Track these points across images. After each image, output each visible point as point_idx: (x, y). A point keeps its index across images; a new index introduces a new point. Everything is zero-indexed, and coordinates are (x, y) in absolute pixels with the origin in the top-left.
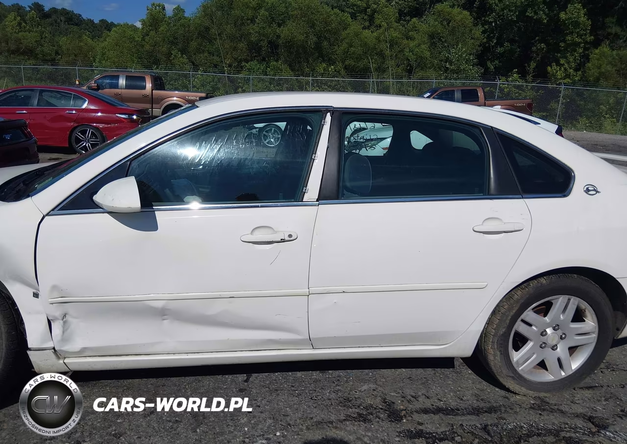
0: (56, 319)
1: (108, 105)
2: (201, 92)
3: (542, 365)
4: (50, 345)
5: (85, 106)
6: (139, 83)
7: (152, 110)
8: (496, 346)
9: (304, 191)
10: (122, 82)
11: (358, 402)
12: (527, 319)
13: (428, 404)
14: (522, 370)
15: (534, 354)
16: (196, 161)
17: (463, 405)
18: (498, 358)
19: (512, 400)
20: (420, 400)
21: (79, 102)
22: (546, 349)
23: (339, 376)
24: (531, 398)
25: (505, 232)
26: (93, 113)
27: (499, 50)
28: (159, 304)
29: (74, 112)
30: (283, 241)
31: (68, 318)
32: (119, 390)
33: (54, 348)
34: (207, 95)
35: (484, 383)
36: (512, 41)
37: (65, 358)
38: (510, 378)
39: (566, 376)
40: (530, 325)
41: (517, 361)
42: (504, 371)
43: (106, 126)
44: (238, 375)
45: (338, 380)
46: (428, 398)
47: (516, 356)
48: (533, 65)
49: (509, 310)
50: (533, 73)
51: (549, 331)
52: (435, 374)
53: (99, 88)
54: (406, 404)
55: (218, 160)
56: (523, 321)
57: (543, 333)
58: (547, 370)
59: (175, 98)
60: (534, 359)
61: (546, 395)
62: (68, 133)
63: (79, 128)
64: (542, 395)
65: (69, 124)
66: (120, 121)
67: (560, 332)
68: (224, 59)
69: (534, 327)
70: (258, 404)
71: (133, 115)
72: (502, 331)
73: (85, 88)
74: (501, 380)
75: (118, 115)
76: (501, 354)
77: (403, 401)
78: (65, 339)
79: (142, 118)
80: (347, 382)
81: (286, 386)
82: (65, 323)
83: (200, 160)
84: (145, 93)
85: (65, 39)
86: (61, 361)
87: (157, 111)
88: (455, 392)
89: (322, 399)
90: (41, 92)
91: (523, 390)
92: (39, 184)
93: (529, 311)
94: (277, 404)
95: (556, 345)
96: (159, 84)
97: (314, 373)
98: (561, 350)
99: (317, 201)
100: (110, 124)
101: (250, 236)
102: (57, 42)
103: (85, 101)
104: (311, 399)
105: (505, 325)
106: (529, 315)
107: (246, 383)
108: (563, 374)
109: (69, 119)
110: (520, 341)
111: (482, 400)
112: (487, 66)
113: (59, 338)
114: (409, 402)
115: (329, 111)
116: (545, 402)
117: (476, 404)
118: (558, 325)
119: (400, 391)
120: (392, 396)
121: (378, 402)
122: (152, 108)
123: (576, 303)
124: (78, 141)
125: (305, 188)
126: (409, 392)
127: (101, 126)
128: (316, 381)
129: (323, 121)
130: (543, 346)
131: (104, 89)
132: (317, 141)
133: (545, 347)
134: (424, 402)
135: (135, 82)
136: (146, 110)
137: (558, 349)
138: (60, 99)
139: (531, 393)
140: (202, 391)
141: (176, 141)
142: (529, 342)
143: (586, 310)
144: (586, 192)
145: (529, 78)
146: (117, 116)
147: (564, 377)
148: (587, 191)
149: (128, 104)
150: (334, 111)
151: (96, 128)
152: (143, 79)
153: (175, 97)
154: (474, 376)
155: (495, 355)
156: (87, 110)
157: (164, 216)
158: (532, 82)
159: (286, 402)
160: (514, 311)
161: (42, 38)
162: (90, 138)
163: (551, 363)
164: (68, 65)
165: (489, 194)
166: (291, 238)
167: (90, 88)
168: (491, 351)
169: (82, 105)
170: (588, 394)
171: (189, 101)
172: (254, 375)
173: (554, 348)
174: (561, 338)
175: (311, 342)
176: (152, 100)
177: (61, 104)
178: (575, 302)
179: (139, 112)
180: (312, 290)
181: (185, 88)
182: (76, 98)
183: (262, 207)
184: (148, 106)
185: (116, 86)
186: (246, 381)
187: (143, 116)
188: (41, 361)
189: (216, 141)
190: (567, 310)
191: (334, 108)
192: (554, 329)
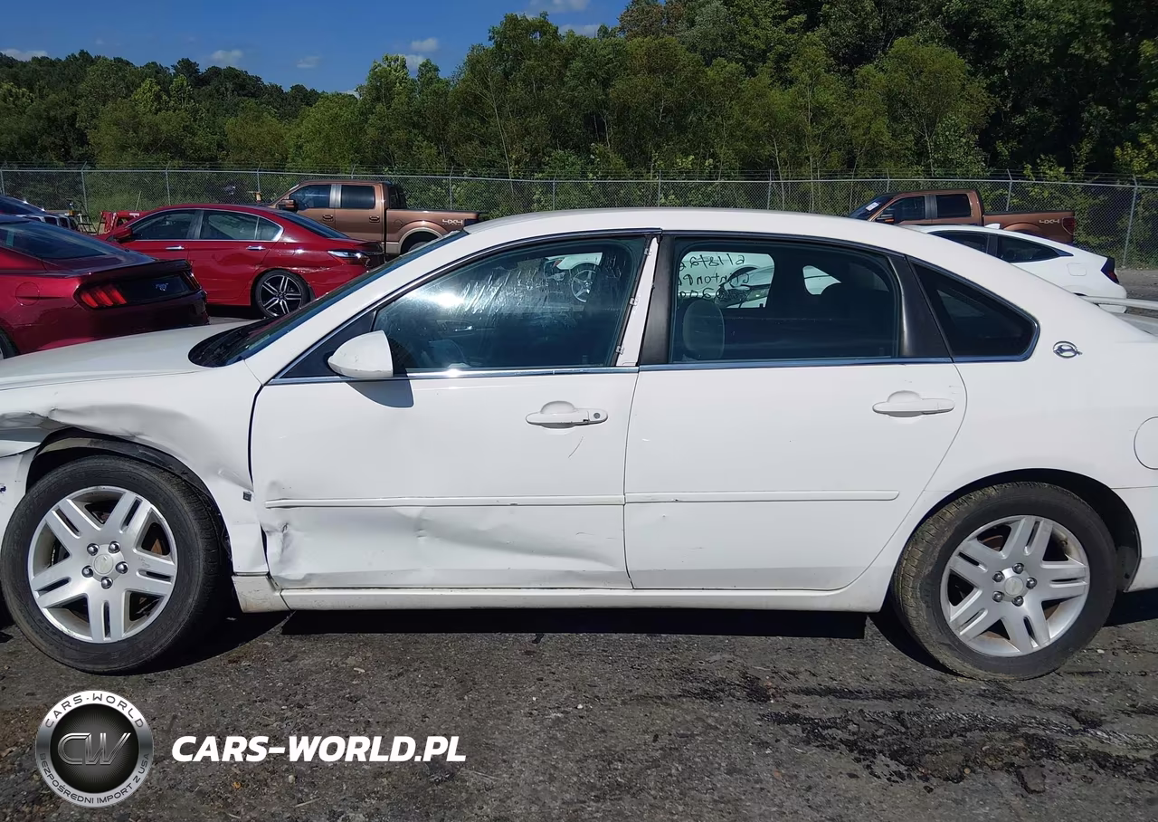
0: (273, 530)
1: (314, 235)
2: (467, 211)
3: (998, 629)
4: (264, 569)
5: (278, 238)
6: (364, 198)
7: (385, 244)
8: (919, 594)
9: (617, 351)
10: (336, 196)
11: (704, 675)
12: (969, 553)
13: (813, 683)
14: (964, 634)
15: (983, 609)
16: (466, 310)
17: (868, 687)
18: (923, 613)
19: (950, 683)
20: (800, 677)
21: (268, 231)
22: (1004, 602)
23: (678, 642)
24: (982, 682)
25: (924, 413)
26: (292, 249)
27: (1019, 120)
28: (413, 512)
29: (260, 248)
30: (586, 422)
31: (290, 530)
32: (354, 646)
33: (268, 574)
34: (478, 216)
35: (909, 659)
36: (1042, 103)
37: (282, 590)
38: (945, 647)
39: (1040, 648)
40: (976, 563)
41: (956, 620)
42: (934, 636)
43: (313, 271)
44: (523, 634)
45: (675, 646)
46: (814, 675)
47: (954, 613)
48: (1086, 147)
49: (938, 536)
50: (1086, 161)
51: (1008, 573)
52: (831, 644)
53: (297, 206)
54: (777, 680)
55: (496, 308)
56: (961, 555)
57: (998, 577)
58: (1009, 639)
59: (423, 223)
60: (985, 619)
61: (1007, 678)
62: (251, 282)
63: (268, 275)
64: (1000, 677)
65: (252, 268)
66: (333, 262)
67: (1025, 576)
68: (508, 152)
69: (980, 566)
70: (553, 670)
71: (356, 252)
72: (927, 570)
73: (274, 207)
74: (931, 650)
75: (332, 252)
76: (927, 607)
77: (773, 677)
78: (284, 561)
79: (370, 257)
80: (688, 649)
81: (594, 650)
82: (285, 536)
83: (471, 308)
84: (374, 215)
85: (232, 120)
86: (278, 594)
87: (393, 246)
88: (860, 670)
89: (649, 669)
90: (207, 214)
91: (968, 668)
92: (251, 344)
93: (970, 540)
94: (581, 672)
95: (1021, 597)
96: (396, 198)
97: (639, 636)
98: (1030, 607)
99: (637, 365)
100: (318, 267)
101: (540, 415)
102: (220, 128)
103: (278, 229)
104: (632, 667)
105: (932, 560)
106: (971, 545)
107: (535, 645)
108: (1035, 645)
109: (251, 259)
110: (960, 589)
111: (901, 681)
112: (995, 149)
113: (277, 558)
114: (782, 679)
115: (656, 236)
116: (1004, 688)
117: (889, 685)
118: (1022, 565)
119: (771, 666)
120: (757, 669)
121: (734, 677)
122: (385, 241)
123: (1050, 529)
124: (267, 296)
125: (619, 347)
126: (784, 666)
127: (302, 270)
128: (641, 646)
129: (646, 250)
130: (999, 597)
131: (305, 208)
132: (637, 279)
133: (1001, 599)
134: (806, 681)
135: (357, 195)
136: (377, 243)
137: (1024, 604)
138: (237, 225)
139: (981, 673)
140: (471, 651)
141: (438, 282)
142: (975, 589)
143: (1068, 542)
144: (1058, 354)
145: (1080, 170)
146: (330, 255)
147: (1035, 650)
148: (1060, 351)
149: (348, 234)
150: (662, 235)
151: (297, 274)
152: (371, 191)
153: (423, 221)
154: (895, 651)
155: (917, 609)
156: (281, 245)
157: (422, 385)
158: (1084, 179)
159: (593, 669)
160: (946, 539)
161: (195, 121)
162: (286, 292)
163: (1014, 626)
164: (240, 168)
165: (900, 356)
166: (597, 420)
167: (282, 207)
168: (911, 602)
169: (273, 237)
170: (1080, 681)
171: (448, 228)
172: (547, 635)
173: (1017, 601)
174: (1029, 586)
175: (628, 578)
176: (386, 227)
177: (240, 234)
178: (1046, 527)
179: (368, 247)
180: (630, 497)
181: (438, 204)
182: (263, 224)
183: (556, 374)
184: (378, 237)
185: (325, 203)
186: (536, 641)
187: (370, 253)
188: (250, 592)
189: (494, 280)
190: (1035, 540)
191: (663, 231)
192: (1016, 571)
